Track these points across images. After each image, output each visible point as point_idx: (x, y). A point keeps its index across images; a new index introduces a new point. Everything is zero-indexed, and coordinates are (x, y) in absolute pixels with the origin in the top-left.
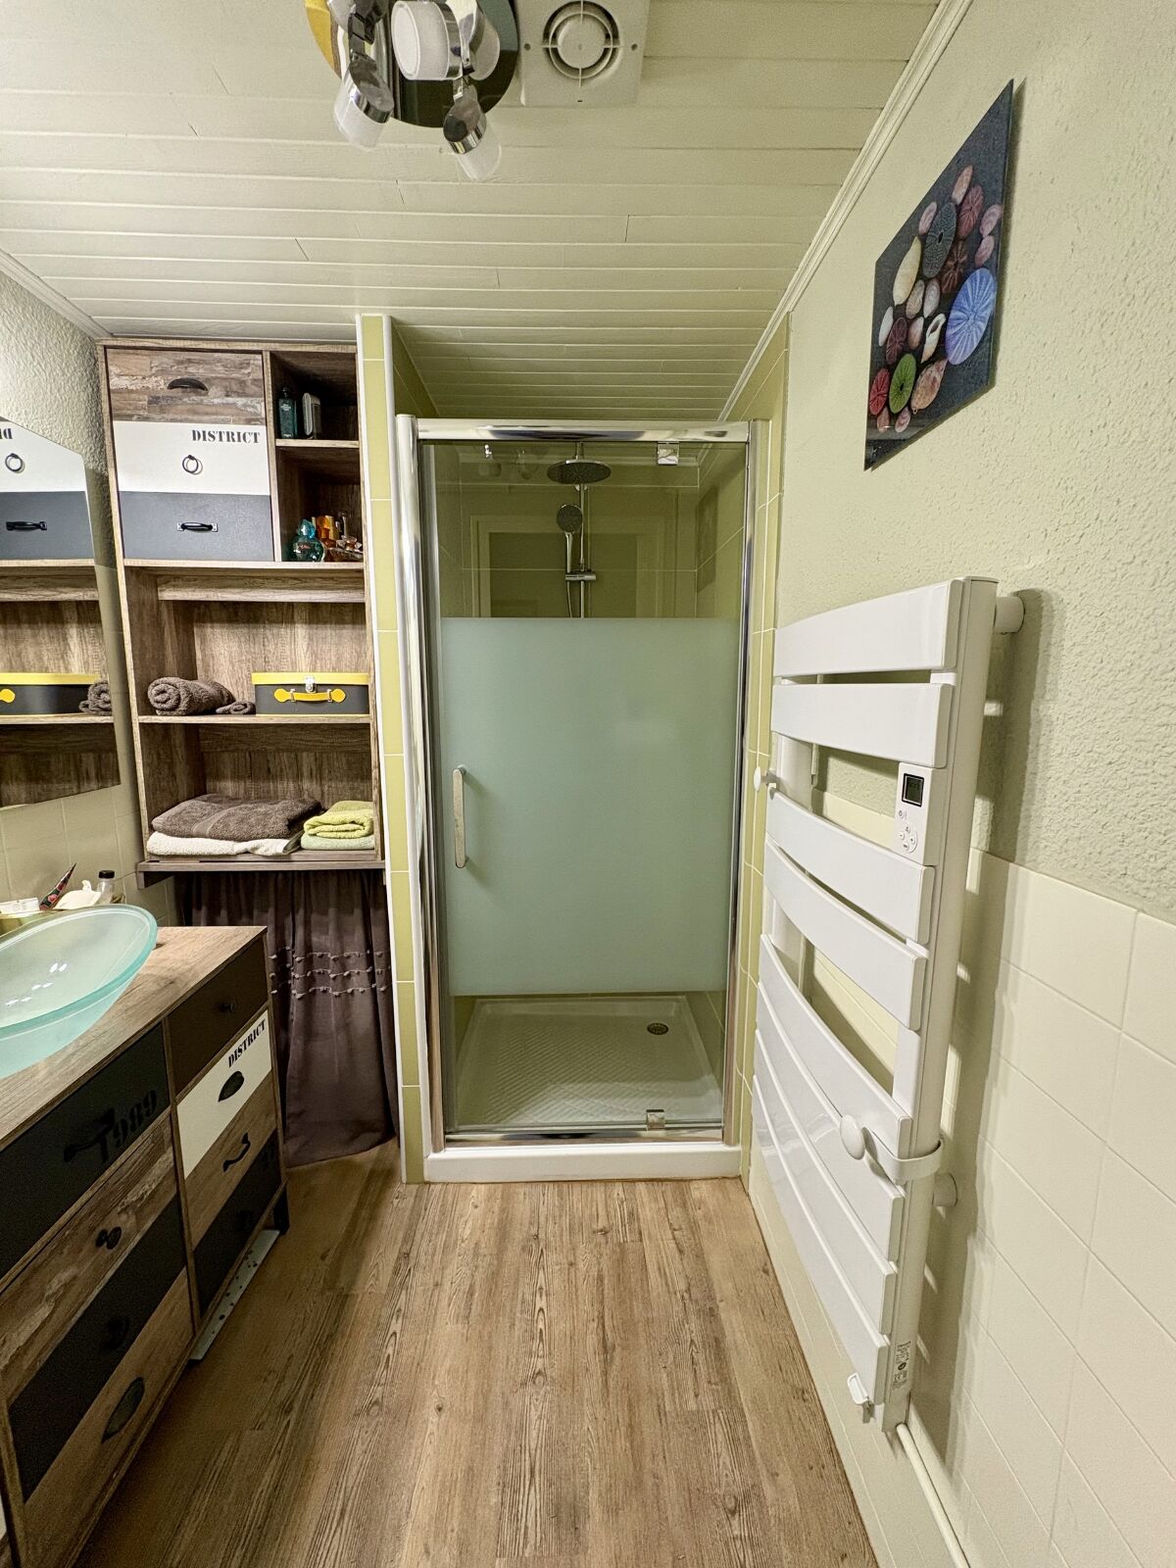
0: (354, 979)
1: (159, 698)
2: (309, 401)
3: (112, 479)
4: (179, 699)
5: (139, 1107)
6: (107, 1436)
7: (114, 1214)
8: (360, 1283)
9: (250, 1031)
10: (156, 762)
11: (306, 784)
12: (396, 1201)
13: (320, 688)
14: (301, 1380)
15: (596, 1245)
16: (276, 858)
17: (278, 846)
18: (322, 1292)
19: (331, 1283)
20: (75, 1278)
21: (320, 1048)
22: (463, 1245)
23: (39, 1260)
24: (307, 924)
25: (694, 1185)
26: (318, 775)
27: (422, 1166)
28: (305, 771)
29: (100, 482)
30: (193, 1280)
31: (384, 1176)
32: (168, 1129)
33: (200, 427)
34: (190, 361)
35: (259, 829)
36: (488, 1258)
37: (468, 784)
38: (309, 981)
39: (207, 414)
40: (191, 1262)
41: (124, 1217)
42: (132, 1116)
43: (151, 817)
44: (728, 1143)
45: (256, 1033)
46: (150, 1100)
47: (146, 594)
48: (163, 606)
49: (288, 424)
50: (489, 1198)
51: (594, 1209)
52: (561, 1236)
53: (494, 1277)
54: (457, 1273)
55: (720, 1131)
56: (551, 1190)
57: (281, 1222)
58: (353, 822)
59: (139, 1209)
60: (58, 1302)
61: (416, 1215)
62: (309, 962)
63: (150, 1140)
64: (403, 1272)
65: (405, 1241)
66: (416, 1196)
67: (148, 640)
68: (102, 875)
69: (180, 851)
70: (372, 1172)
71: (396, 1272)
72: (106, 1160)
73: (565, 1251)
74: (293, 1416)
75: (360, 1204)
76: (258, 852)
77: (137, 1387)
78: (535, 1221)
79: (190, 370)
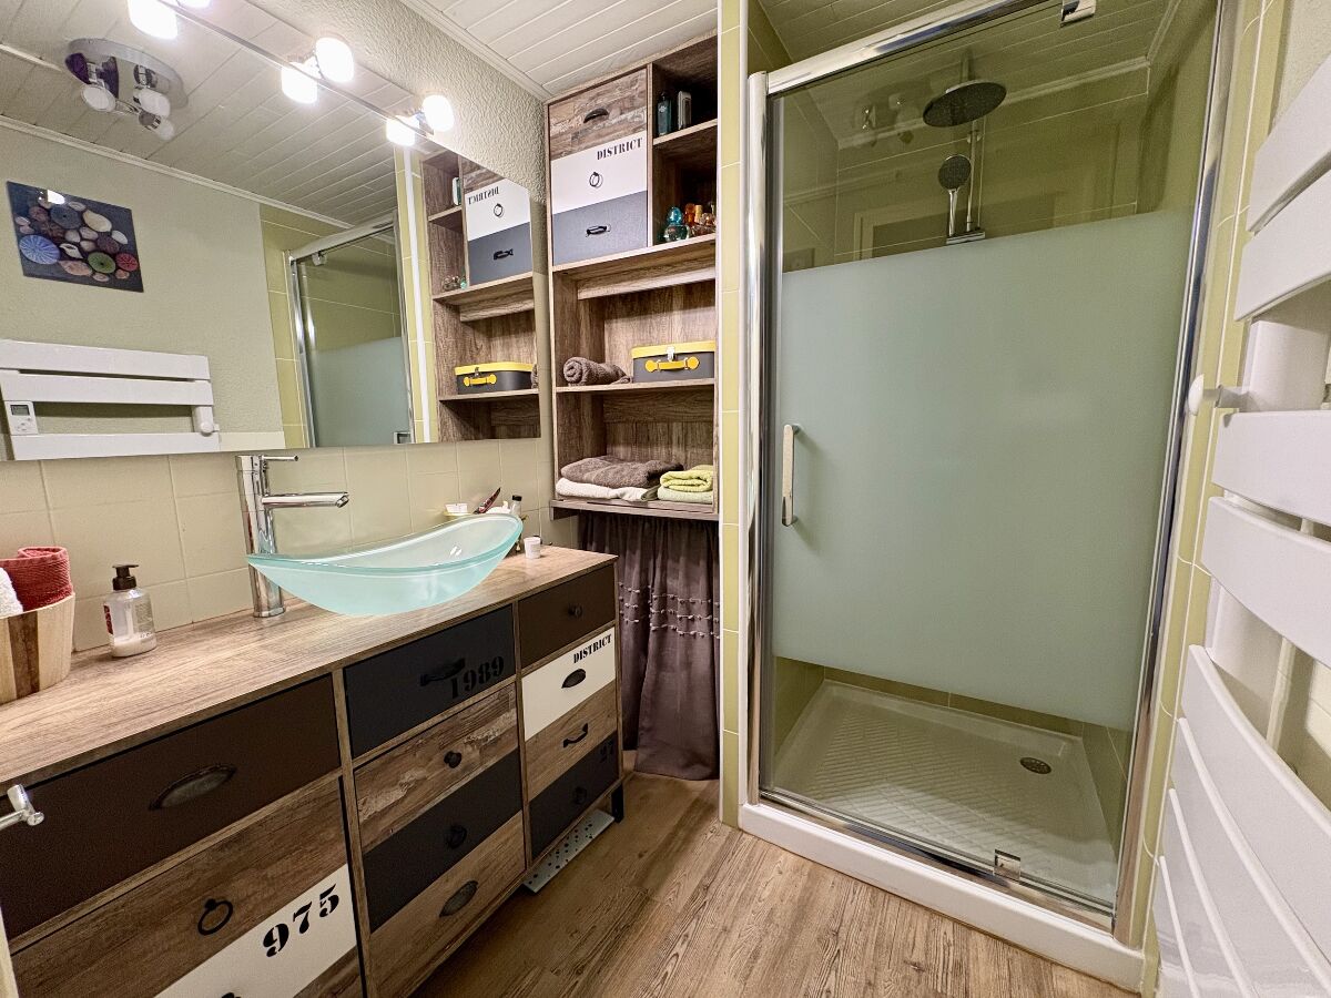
0: (697, 623)
1: (569, 373)
2: (682, 97)
3: (548, 207)
4: (581, 374)
5: (487, 665)
6: (444, 913)
7: (460, 742)
8: (662, 893)
9: (596, 639)
10: (567, 425)
11: (674, 450)
12: (710, 835)
13: (680, 357)
14: (596, 950)
15: (904, 978)
16: (636, 504)
17: (637, 493)
18: (630, 886)
19: (641, 880)
20: (425, 779)
21: (667, 676)
22: (760, 904)
23: (397, 752)
24: (664, 568)
25: (1057, 971)
26: (684, 443)
27: (737, 811)
28: (674, 438)
29: (541, 210)
30: (527, 823)
31: (705, 808)
32: (513, 693)
33: (601, 148)
34: (598, 95)
35: (626, 479)
36: (781, 929)
37: (798, 438)
38: (663, 618)
39: (607, 134)
40: (526, 808)
41: (469, 749)
42: (481, 671)
43: (561, 466)
44: (1123, 941)
45: (602, 643)
46: (498, 663)
47: (569, 297)
48: (581, 305)
49: (664, 123)
50: (797, 870)
51: (911, 936)
52: (865, 945)
53: (782, 952)
54: (747, 926)
55: (1110, 919)
56: (863, 892)
57: (618, 812)
58: (699, 478)
59: (486, 747)
60: (410, 791)
61: (723, 856)
62: (663, 602)
63: (496, 695)
64: (699, 901)
65: (708, 874)
66: (728, 838)
67: (567, 328)
68: (514, 498)
69: (576, 493)
70: (697, 800)
71: (693, 899)
72: (456, 697)
73: (865, 966)
74: (581, 979)
75: (680, 825)
76: (626, 498)
77: (471, 888)
78: (838, 915)
79: (599, 102)
